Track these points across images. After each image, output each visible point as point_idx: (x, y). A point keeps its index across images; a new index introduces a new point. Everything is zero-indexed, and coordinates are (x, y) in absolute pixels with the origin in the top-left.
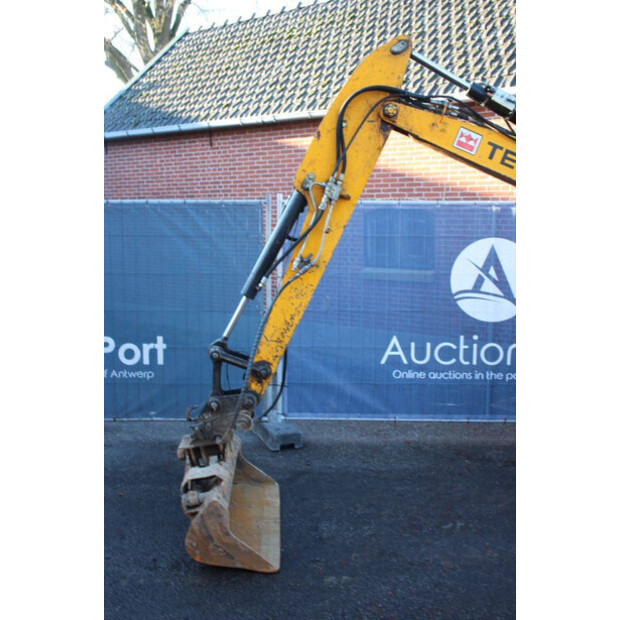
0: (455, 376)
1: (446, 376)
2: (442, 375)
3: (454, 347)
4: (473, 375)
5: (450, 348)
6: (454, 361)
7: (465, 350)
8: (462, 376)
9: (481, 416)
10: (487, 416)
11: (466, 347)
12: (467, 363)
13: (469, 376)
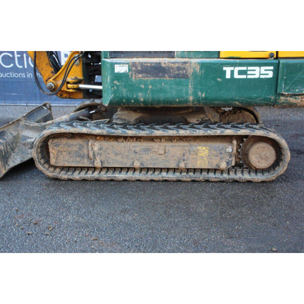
0: (14, 75)
1: (8, 75)
2: (6, 75)
3: (11, 56)
4: (26, 75)
5: (9, 56)
6: (12, 65)
7: (18, 57)
8: (19, 75)
9: (34, 102)
10: (39, 102)
11: (19, 56)
12: (21, 67)
13: (24, 76)
